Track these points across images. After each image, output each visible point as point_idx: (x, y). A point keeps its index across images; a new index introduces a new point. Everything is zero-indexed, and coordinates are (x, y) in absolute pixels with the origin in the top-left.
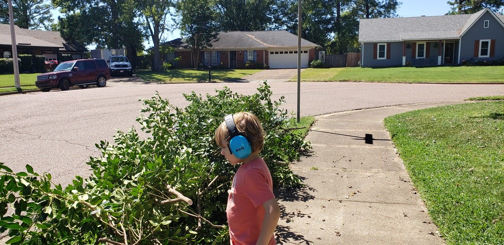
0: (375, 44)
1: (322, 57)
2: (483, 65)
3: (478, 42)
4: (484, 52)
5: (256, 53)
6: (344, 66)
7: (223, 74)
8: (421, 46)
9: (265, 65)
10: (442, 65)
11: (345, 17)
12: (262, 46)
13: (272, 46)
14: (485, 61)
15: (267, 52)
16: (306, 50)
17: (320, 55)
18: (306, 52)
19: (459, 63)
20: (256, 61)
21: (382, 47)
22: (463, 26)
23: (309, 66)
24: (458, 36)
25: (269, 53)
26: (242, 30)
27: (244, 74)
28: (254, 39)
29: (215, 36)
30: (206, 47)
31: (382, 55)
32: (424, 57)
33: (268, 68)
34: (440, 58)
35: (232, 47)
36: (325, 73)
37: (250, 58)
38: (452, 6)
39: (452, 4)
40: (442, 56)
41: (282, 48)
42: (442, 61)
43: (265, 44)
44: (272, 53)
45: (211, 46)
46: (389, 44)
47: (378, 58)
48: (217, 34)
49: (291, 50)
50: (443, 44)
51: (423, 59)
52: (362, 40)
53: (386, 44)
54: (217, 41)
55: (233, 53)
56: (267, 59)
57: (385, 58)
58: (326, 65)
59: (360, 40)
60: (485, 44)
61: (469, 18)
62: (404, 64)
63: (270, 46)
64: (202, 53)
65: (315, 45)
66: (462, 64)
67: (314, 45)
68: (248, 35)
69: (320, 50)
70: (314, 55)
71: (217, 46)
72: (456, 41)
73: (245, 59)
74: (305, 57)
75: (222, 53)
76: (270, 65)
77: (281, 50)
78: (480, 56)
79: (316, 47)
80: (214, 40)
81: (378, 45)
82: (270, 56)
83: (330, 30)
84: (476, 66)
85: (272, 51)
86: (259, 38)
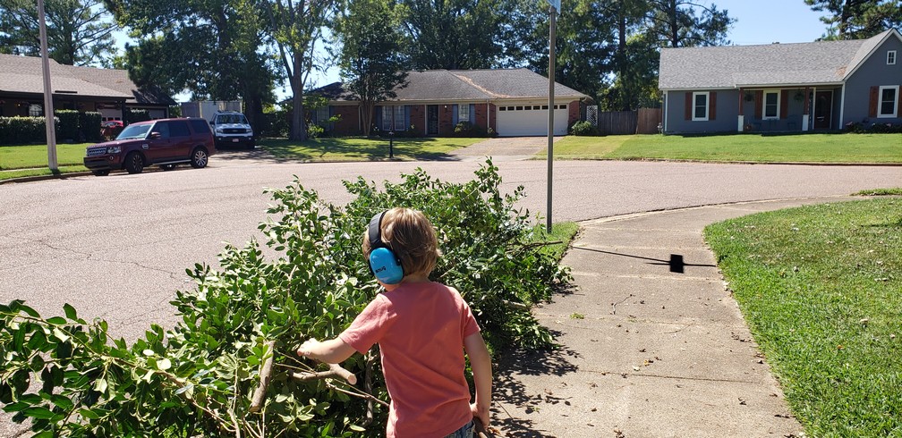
0: (688, 94)
1: (593, 116)
2: (886, 132)
3: (875, 90)
4: (888, 108)
5: (473, 109)
6: (633, 133)
7: (414, 147)
8: (772, 97)
9: (490, 130)
10: (810, 132)
11: (635, 45)
12: (484, 97)
13: (503, 96)
14: (889, 125)
15: (493, 107)
16: (563, 103)
17: (589, 113)
18: (563, 107)
19: (841, 128)
20: (473, 122)
21: (701, 99)
22: (849, 61)
23: (570, 132)
24: (840, 79)
25: (498, 109)
26: (449, 68)
27: (451, 145)
28: (470, 84)
29: (401, 79)
30: (384, 98)
31: (700, 113)
32: (778, 117)
33: (495, 135)
34: (806, 118)
35: (431, 99)
36: (599, 144)
37: (463, 117)
38: (829, 26)
39: (828, 22)
40: (811, 116)
41: (520, 100)
42: (810, 125)
43: (490, 93)
44: (503, 109)
45: (394, 95)
46: (714, 93)
47: (694, 119)
48: (404, 75)
49: (537, 104)
50: (812, 94)
51: (776, 120)
52: (666, 86)
53: (708, 94)
54: (405, 86)
55: (434, 108)
56: (493, 119)
57: (706, 118)
58: (599, 130)
59: (661, 86)
60: (889, 94)
61: (859, 47)
62: (740, 128)
63: (500, 96)
64: (378, 110)
65: (580, 95)
66: (847, 130)
67: (578, 95)
68: (460, 77)
69: (589, 103)
70: (577, 112)
71: (404, 96)
72: (836, 89)
73: (455, 119)
74: (562, 116)
75: (413, 109)
76: (499, 130)
77: (519, 104)
78: (879, 115)
79: (582, 99)
80: (400, 85)
81: (694, 94)
82: (500, 115)
83: (608, 69)
84: (872, 133)
85: (503, 105)
86: (479, 83)
